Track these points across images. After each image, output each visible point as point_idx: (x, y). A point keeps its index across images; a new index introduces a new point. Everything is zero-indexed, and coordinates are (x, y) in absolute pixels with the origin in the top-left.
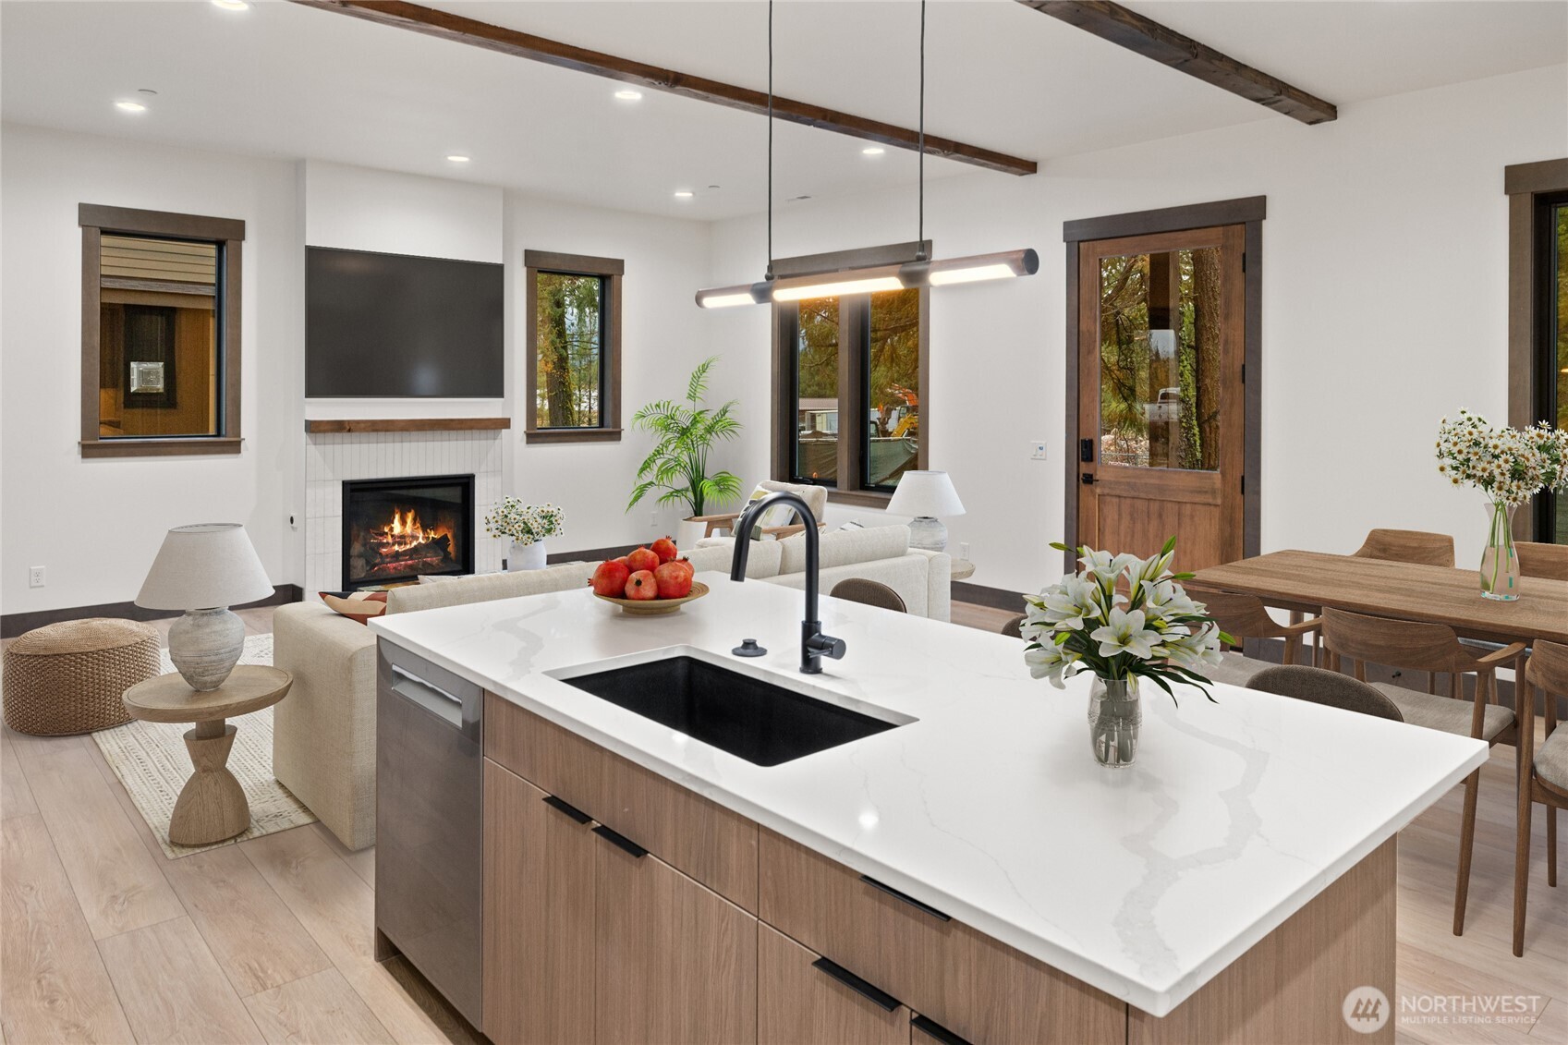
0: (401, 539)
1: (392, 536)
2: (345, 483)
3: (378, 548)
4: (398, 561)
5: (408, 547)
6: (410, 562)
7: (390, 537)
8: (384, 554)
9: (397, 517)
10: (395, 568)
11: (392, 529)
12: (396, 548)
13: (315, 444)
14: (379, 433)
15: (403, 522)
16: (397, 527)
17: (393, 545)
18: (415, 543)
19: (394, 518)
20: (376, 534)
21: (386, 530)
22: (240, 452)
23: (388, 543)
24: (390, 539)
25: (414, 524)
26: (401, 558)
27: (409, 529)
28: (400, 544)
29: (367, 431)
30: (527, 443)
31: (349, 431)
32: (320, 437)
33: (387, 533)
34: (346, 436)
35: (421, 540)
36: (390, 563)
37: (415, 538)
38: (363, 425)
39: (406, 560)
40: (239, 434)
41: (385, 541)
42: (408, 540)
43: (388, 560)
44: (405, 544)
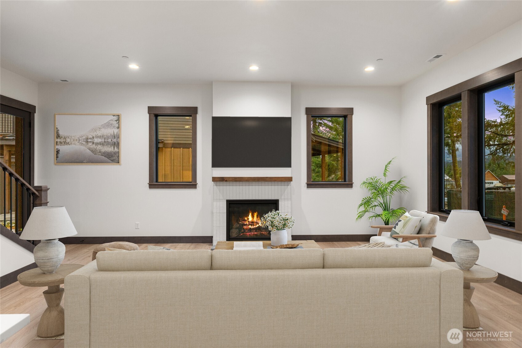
0: (252, 223)
1: (248, 222)
2: (227, 201)
3: (243, 226)
4: (251, 232)
5: (255, 227)
6: (255, 233)
7: (247, 222)
8: (245, 229)
9: (250, 214)
10: (249, 235)
11: (248, 219)
12: (250, 226)
13: (216, 186)
14: (237, 182)
15: (253, 217)
16: (250, 218)
17: (249, 225)
18: (257, 226)
19: (249, 214)
20: (242, 220)
21: (246, 219)
22: (196, 188)
23: (247, 224)
24: (247, 223)
25: (257, 218)
26: (252, 231)
27: (255, 219)
28: (251, 225)
29: (233, 181)
30: (307, 187)
31: (226, 181)
32: (218, 183)
33: (246, 220)
34: (225, 183)
35: (260, 225)
36: (247, 232)
37: (257, 223)
38: (231, 179)
39: (254, 232)
40: (196, 181)
41: (245, 223)
42: (255, 224)
43: (247, 231)
44: (254, 225)
